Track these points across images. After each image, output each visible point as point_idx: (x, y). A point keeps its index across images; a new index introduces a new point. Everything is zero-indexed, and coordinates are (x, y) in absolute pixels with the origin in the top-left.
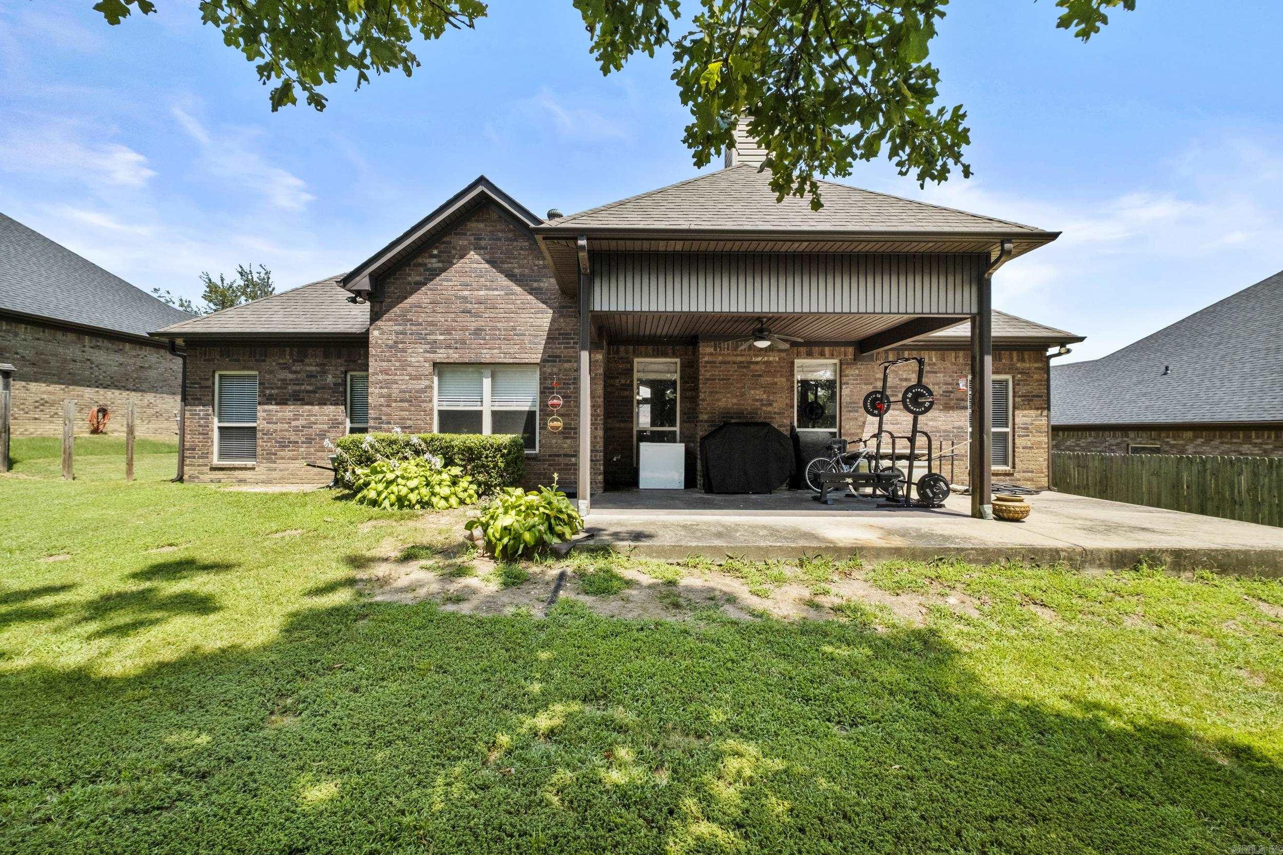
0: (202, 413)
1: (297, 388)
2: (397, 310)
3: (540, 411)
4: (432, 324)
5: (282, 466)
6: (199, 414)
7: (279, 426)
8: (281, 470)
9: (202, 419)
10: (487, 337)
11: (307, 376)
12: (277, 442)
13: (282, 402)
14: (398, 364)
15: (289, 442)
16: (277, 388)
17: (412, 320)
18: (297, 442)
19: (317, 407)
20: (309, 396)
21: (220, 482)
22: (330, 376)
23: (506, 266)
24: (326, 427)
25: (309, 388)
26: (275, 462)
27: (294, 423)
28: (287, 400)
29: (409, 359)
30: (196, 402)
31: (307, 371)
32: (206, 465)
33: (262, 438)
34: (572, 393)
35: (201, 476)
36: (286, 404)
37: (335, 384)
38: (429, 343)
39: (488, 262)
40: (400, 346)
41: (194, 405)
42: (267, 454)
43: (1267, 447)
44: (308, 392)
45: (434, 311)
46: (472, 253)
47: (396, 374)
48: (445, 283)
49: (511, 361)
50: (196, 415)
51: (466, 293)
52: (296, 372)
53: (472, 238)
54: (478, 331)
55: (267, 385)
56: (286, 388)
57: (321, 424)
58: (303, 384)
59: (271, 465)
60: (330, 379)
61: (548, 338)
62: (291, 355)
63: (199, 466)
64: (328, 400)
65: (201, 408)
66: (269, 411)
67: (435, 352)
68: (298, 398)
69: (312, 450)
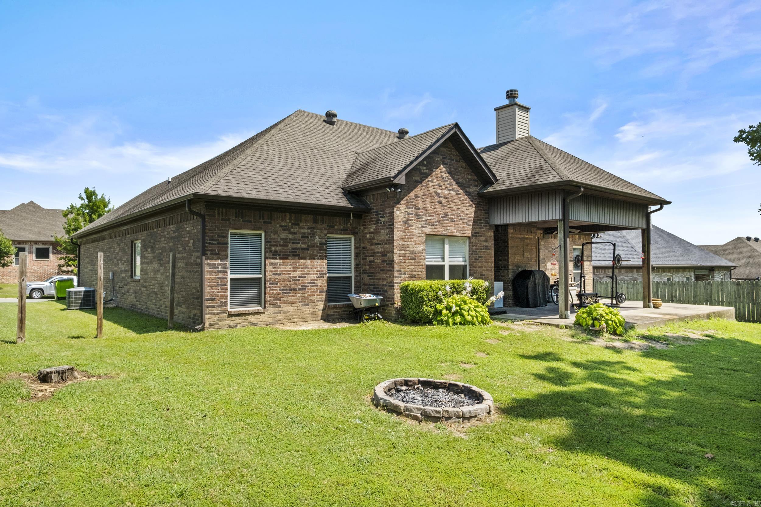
0: (220, 267)
1: (294, 246)
2: (407, 198)
3: (469, 265)
4: (425, 209)
5: (284, 309)
6: (218, 268)
7: (282, 277)
8: (284, 313)
9: (220, 272)
10: (449, 220)
11: (302, 237)
12: (281, 290)
13: (284, 257)
14: (409, 234)
15: (290, 290)
16: (280, 245)
17: (415, 205)
18: (295, 290)
19: (309, 261)
20: (303, 253)
21: (236, 326)
22: (317, 237)
23: (456, 176)
24: (314, 277)
25: (303, 246)
26: (280, 306)
27: (293, 274)
28: (288, 255)
29: (415, 231)
30: (215, 257)
31: (301, 233)
32: (225, 313)
33: (270, 287)
34: (483, 254)
35: (220, 323)
36: (287, 259)
37: (320, 244)
38: (423, 221)
39: (449, 173)
40: (410, 222)
41: (213, 259)
42: (274, 300)
43: (600, 276)
44: (303, 249)
45: (425, 201)
46: (442, 166)
47: (408, 241)
48: (430, 183)
49: (459, 235)
50: (215, 268)
51: (439, 191)
52: (294, 233)
53: (441, 157)
54: (445, 216)
55: (272, 243)
56: (287, 246)
57: (312, 274)
58: (299, 243)
59: (277, 309)
60: (317, 239)
61: (474, 222)
62: (290, 219)
63: (218, 313)
64: (316, 255)
65: (219, 262)
66: (275, 264)
67: (426, 227)
68: (296, 254)
69: (306, 294)
